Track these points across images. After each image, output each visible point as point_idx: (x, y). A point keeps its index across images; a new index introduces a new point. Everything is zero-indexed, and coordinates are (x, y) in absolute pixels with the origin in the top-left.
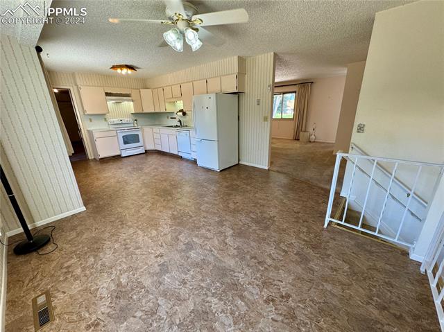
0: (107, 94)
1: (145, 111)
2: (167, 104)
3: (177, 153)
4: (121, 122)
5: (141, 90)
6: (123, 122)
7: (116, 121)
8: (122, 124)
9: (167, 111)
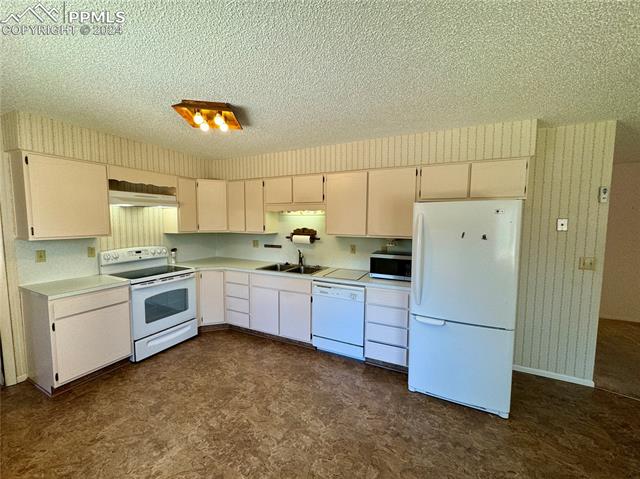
0: (114, 185)
1: (203, 229)
2: (267, 216)
3: (306, 339)
4: (137, 257)
5: (199, 181)
6: (144, 257)
7: (124, 253)
8: (141, 261)
9: (267, 232)
